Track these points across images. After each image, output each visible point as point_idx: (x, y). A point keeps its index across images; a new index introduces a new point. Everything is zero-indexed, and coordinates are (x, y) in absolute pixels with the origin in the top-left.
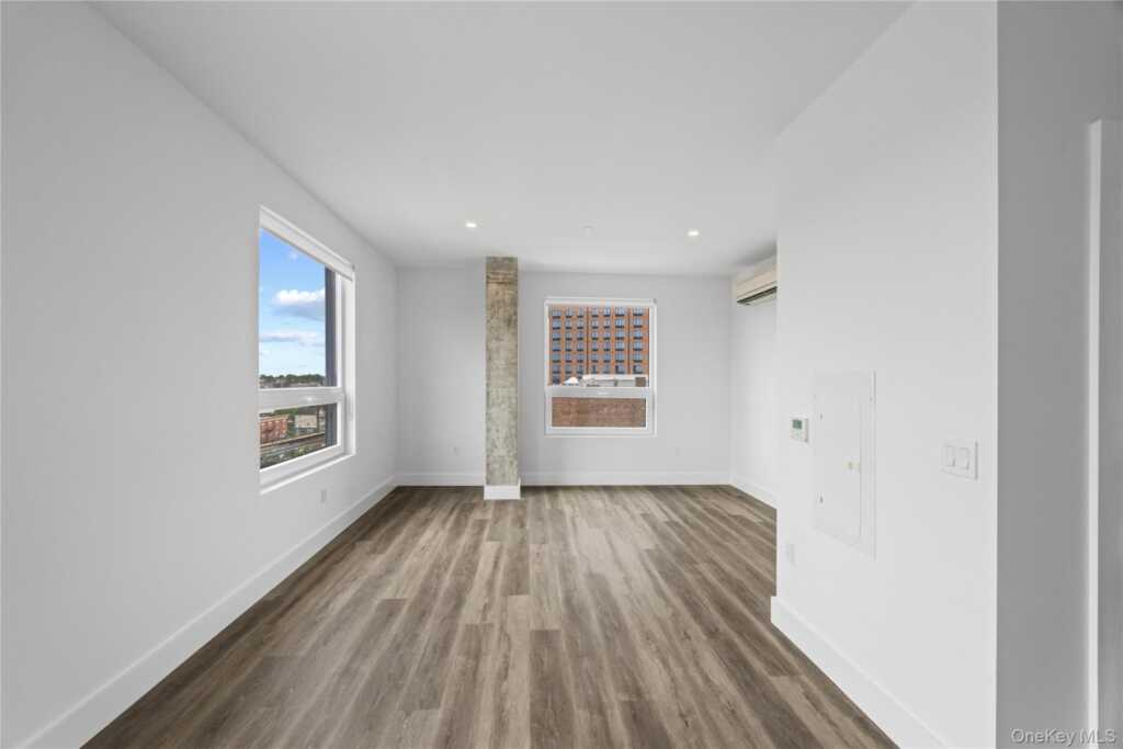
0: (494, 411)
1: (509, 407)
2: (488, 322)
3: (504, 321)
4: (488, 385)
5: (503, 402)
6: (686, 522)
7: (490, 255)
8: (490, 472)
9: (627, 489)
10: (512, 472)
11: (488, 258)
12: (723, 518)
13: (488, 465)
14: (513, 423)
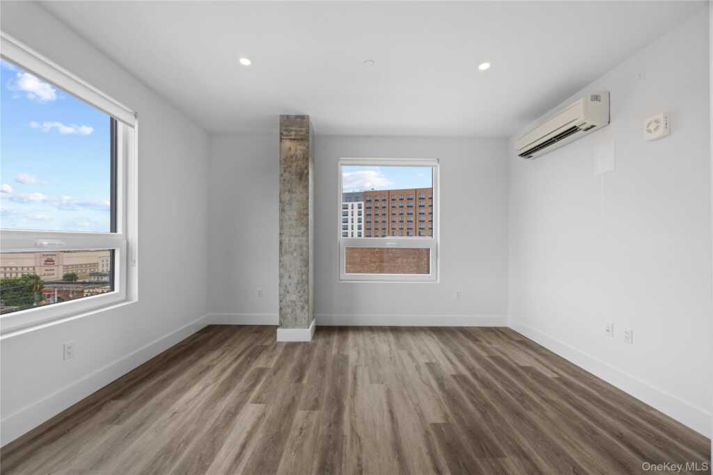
0: (286, 258)
1: (301, 255)
2: (282, 175)
3: (296, 175)
4: (281, 234)
5: (295, 250)
6: (475, 375)
7: (283, 114)
8: (282, 316)
9: (413, 330)
10: (303, 315)
11: (282, 116)
12: (512, 371)
13: (281, 309)
14: (304, 269)
